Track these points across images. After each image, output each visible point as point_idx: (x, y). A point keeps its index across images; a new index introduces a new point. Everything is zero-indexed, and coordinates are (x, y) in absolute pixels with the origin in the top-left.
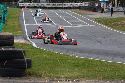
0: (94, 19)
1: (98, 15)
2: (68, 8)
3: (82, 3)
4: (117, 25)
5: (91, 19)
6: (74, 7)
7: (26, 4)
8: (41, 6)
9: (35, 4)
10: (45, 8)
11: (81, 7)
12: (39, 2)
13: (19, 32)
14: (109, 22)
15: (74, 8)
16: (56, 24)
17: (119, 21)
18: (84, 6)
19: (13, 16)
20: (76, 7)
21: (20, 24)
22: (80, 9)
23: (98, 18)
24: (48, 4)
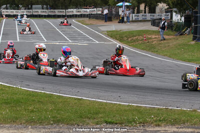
0: (106, 33)
1: (114, 26)
2: (73, 17)
3: (93, 8)
4: (137, 40)
5: (102, 32)
6: (81, 15)
7: (12, 11)
8: (34, 14)
9: (25, 11)
11: (92, 14)
12: (31, 8)
14: (126, 36)
15: (81, 16)
16: (46, 41)
17: (141, 35)
18: (96, 13)
20: (84, 15)
22: (90, 18)
23: (113, 31)
24: (44, 10)
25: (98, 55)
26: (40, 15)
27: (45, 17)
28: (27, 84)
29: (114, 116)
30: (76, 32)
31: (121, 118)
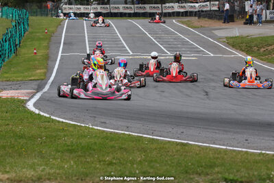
0: (225, 40)
1: (237, 30)
2: (174, 16)
3: (205, 2)
5: (219, 39)
6: (186, 12)
7: (79, 6)
9: (99, 7)
10: (122, 15)
11: (202, 11)
12: (108, 3)
13: (38, 71)
14: (256, 46)
15: (186, 14)
16: (131, 53)
18: (209, 9)
19: (38, 34)
20: (191, 12)
21: (47, 54)
22: (199, 17)
23: (236, 37)
24: (128, 6)
25: (213, 75)
26: (121, 13)
27: (130, 15)
28: (103, 121)
29: (237, 171)
30: (178, 39)
31: (249, 174)
